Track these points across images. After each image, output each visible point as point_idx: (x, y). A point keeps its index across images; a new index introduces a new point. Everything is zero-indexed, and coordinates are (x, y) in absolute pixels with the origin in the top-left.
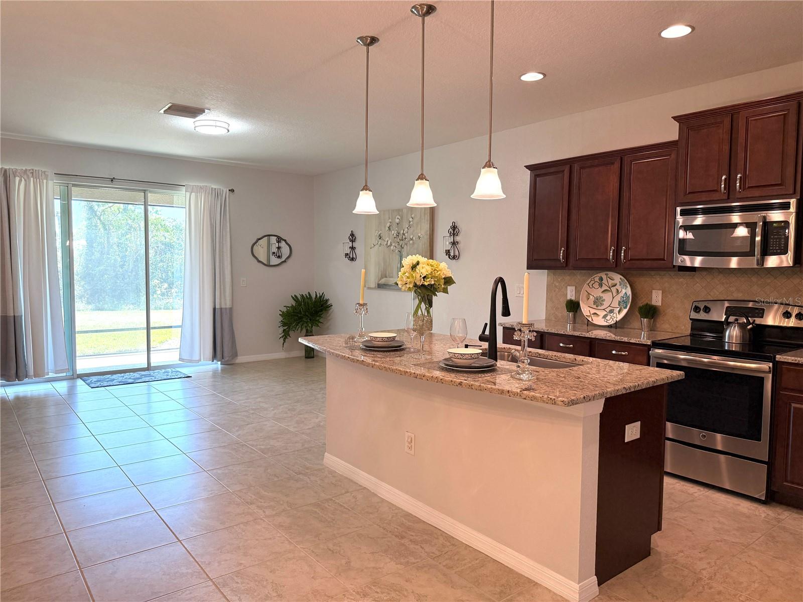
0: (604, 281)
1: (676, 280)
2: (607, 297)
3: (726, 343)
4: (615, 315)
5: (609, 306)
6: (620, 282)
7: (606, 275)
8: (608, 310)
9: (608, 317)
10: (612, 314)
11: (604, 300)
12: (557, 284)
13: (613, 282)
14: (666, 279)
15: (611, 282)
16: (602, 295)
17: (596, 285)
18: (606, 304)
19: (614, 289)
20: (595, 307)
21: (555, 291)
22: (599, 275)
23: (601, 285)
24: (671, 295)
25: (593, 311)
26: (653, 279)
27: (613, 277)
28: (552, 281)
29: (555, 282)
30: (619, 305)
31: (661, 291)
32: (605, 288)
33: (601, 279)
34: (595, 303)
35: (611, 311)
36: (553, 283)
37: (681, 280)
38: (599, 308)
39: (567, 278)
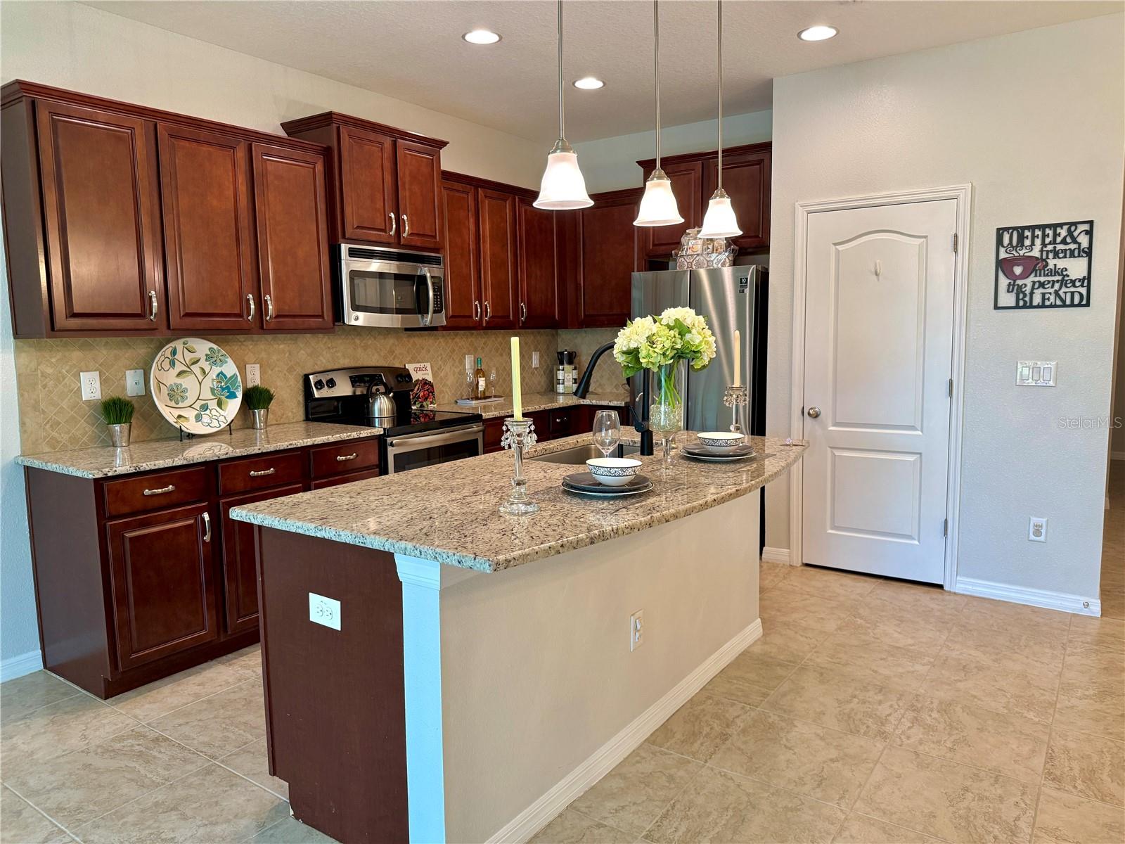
0: (179, 356)
1: (276, 346)
2: (188, 382)
3: (377, 420)
4: (214, 412)
5: (198, 399)
6: (207, 355)
7: (184, 343)
8: (197, 406)
9: (206, 419)
10: (208, 412)
11: (186, 390)
12: (50, 371)
13: (192, 355)
14: (262, 347)
15: (189, 356)
16: (179, 381)
17: (166, 365)
18: (191, 397)
19: (196, 368)
20: (173, 404)
21: (45, 386)
22: (173, 344)
23: (172, 364)
24: (272, 370)
25: (176, 413)
26: (243, 347)
27: (194, 347)
28: (33, 365)
29: (42, 367)
30: (213, 394)
31: (259, 365)
32: (179, 367)
33: (174, 352)
34: (171, 397)
35: (205, 407)
36: (36, 370)
37: (281, 346)
38: (181, 405)
39: (76, 355)
